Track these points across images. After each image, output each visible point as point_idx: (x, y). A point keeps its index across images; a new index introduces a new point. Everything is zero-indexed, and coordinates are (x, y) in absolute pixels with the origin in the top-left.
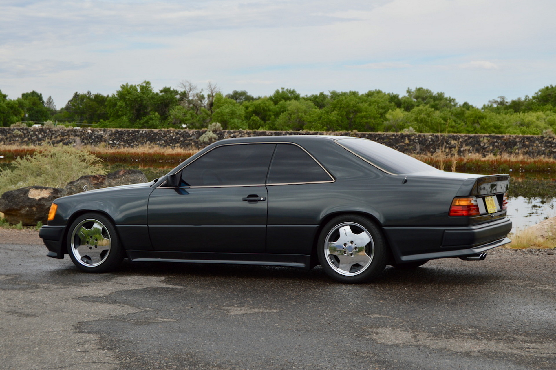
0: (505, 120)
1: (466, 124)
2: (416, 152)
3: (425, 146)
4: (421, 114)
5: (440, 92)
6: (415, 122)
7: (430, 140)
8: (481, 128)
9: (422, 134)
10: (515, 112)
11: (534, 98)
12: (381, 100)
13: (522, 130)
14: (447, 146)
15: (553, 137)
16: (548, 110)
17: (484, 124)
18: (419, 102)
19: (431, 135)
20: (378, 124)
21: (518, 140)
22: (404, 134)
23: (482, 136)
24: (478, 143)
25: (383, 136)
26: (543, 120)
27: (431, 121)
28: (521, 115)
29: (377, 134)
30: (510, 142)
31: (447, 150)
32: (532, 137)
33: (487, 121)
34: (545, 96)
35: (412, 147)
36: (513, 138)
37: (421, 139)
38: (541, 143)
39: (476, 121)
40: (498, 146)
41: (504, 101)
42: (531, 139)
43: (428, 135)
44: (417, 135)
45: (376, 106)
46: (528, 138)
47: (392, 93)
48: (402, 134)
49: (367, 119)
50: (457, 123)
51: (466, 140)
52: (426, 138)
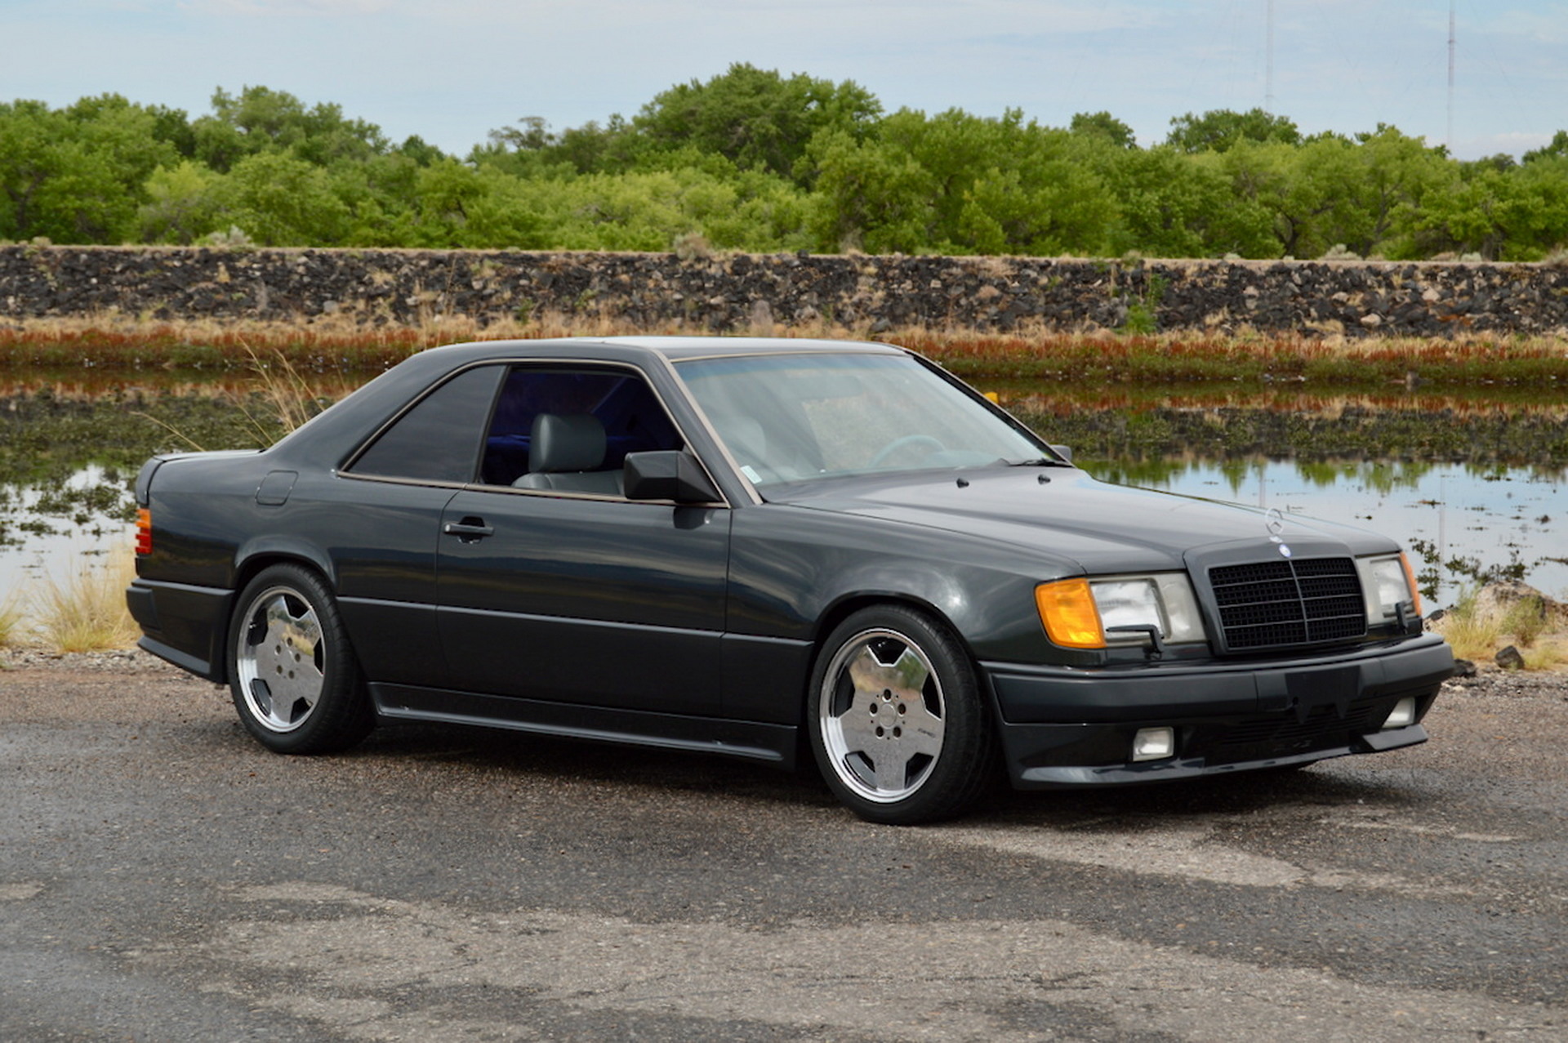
0: (546, 199)
1: (419, 213)
2: (257, 311)
3: (284, 293)
4: (267, 183)
5: (325, 103)
6: (248, 210)
7: (301, 269)
8: (470, 227)
9: (274, 250)
10: (580, 172)
11: (640, 123)
12: (126, 133)
13: (605, 233)
14: (361, 289)
15: (708, 258)
16: (687, 164)
17: (480, 212)
18: (256, 137)
19: (306, 255)
20: (120, 217)
21: (593, 267)
22: (213, 249)
23: (476, 256)
24: (465, 280)
25: (139, 260)
26: (673, 199)
27: (301, 203)
28: (600, 181)
29: (119, 253)
30: (568, 275)
31: (361, 305)
32: (641, 258)
33: (489, 203)
34: (677, 118)
35: (241, 294)
36: (579, 262)
37: (270, 267)
38: (669, 277)
39: (453, 204)
40: (531, 288)
41: (540, 132)
42: (637, 265)
43: (295, 254)
44: (259, 254)
45: (112, 152)
46: (628, 262)
47: (163, 107)
48: (205, 251)
49: (81, 200)
50: (390, 212)
51: (424, 268)
52: (289, 265)
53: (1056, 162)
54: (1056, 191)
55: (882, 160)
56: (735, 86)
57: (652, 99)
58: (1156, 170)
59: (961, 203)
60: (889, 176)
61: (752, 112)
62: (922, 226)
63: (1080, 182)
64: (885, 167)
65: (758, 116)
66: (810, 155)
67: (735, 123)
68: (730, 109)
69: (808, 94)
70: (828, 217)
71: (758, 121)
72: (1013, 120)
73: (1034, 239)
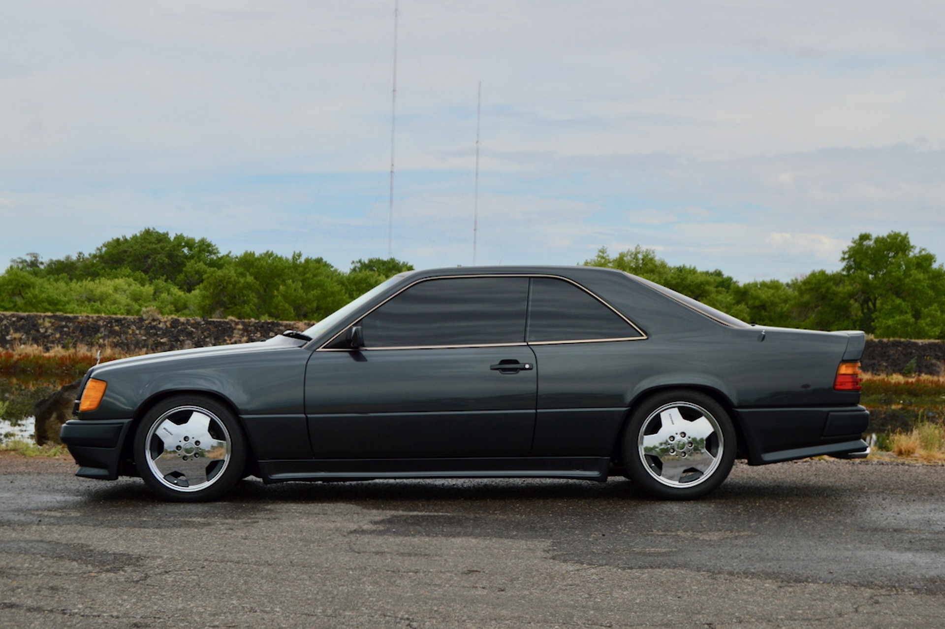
0: (59, 291)
8: (26, 303)
10: (72, 279)
11: (94, 256)
13: (93, 307)
15: (158, 319)
16: (125, 276)
17: (31, 296)
21: (101, 323)
23: (41, 316)
24: (36, 328)
26: (124, 292)
30: (88, 326)
32: (124, 319)
33: (36, 292)
34: (116, 254)
36: (93, 320)
38: (139, 328)
39: (17, 291)
40: (69, 333)
41: (36, 260)
42: (123, 322)
46: (118, 321)
51: (14, 322)
53: (319, 278)
54: (319, 292)
55: (235, 275)
56: (147, 239)
57: (102, 245)
58: (366, 283)
59: (273, 297)
60: (239, 282)
61: (155, 251)
62: (254, 307)
63: (331, 288)
64: (236, 278)
65: (159, 254)
66: (185, 273)
67: (147, 257)
68: (145, 250)
69: (183, 244)
70: (207, 302)
71: (159, 256)
72: (297, 257)
73: (308, 315)
